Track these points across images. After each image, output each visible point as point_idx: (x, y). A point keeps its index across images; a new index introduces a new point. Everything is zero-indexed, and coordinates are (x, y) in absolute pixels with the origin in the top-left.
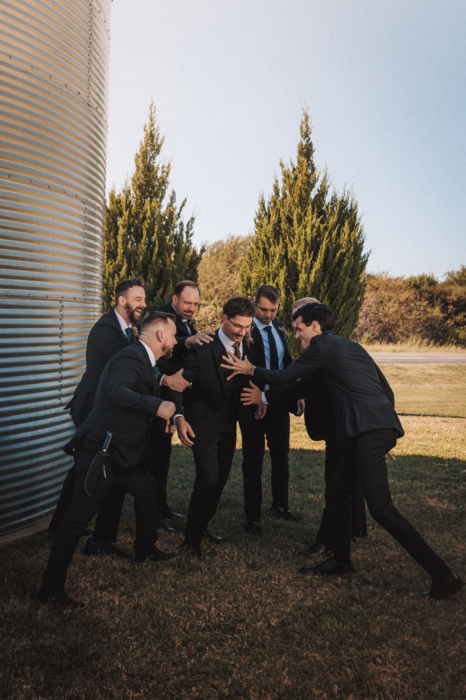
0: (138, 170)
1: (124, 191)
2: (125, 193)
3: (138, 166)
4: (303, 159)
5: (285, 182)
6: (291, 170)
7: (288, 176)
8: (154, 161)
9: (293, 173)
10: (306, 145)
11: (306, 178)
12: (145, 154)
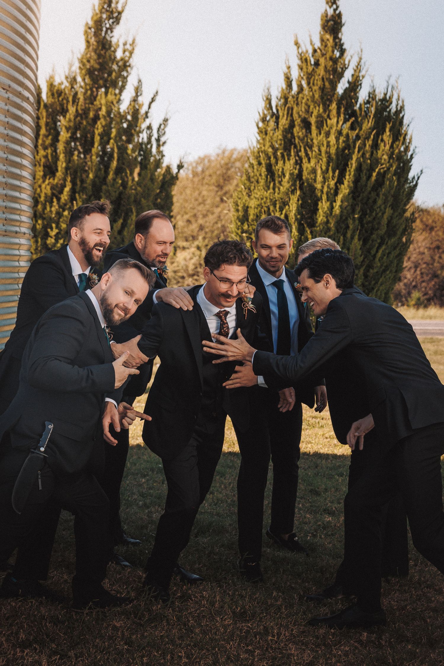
0: (88, 47)
1: (67, 78)
2: (69, 80)
3: (88, 42)
4: (328, 36)
5: (301, 69)
6: (310, 51)
7: (306, 60)
8: (111, 35)
9: (313, 56)
10: (332, 16)
11: (331, 63)
12: (98, 23)
